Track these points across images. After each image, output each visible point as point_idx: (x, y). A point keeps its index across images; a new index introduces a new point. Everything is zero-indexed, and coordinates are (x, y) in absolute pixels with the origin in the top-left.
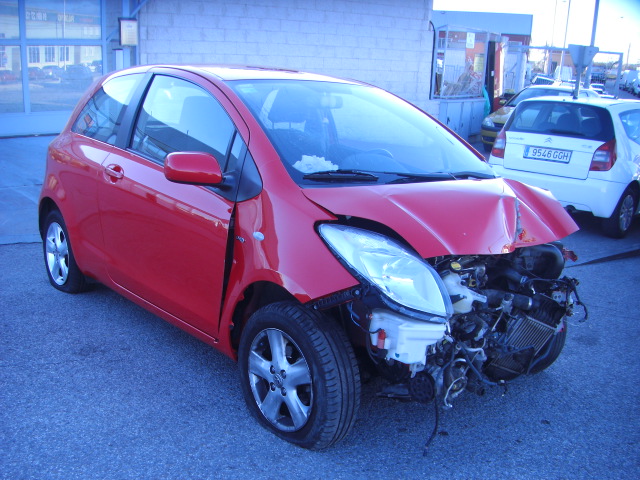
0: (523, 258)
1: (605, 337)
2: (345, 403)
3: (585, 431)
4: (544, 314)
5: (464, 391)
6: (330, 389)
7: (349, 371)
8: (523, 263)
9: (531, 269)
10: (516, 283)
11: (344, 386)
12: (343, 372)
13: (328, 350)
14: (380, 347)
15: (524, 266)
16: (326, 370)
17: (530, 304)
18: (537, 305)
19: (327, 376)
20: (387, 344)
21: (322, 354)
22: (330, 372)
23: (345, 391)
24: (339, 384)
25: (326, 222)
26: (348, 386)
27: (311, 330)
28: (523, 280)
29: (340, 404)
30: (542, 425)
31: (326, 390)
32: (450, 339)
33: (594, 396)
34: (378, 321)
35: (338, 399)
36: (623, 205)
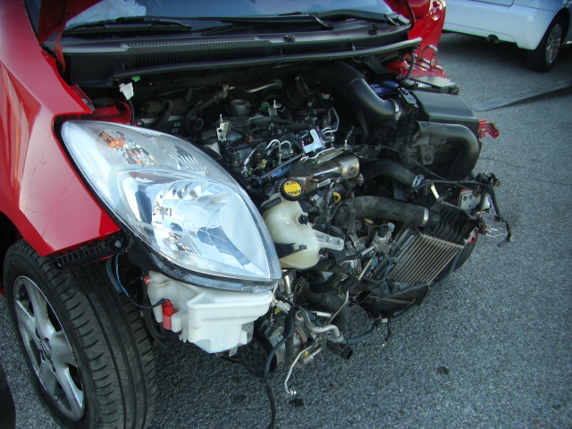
0: (418, 148)
1: (527, 214)
2: (128, 399)
3: (495, 384)
4: (447, 227)
5: (322, 352)
6: (100, 384)
7: (130, 352)
8: (418, 156)
9: (431, 163)
10: (406, 187)
11: (124, 376)
12: (119, 356)
13: (93, 324)
14: (166, 327)
15: (420, 159)
16: (90, 356)
17: (426, 218)
18: (436, 219)
19: (93, 365)
20: (176, 324)
21: (83, 331)
22: (97, 358)
23: (125, 383)
24: (113, 375)
25: (72, 117)
26: (130, 374)
27: (66, 291)
28: (417, 182)
29: (119, 401)
30: (438, 377)
31: (94, 385)
32: (286, 307)
33: (511, 315)
34: (159, 288)
35: (116, 395)
36: (551, 36)
